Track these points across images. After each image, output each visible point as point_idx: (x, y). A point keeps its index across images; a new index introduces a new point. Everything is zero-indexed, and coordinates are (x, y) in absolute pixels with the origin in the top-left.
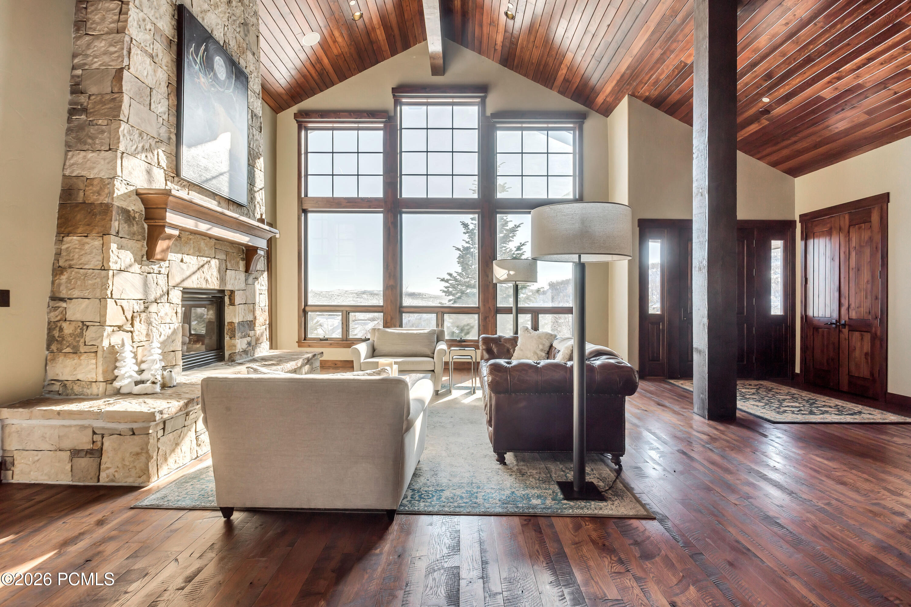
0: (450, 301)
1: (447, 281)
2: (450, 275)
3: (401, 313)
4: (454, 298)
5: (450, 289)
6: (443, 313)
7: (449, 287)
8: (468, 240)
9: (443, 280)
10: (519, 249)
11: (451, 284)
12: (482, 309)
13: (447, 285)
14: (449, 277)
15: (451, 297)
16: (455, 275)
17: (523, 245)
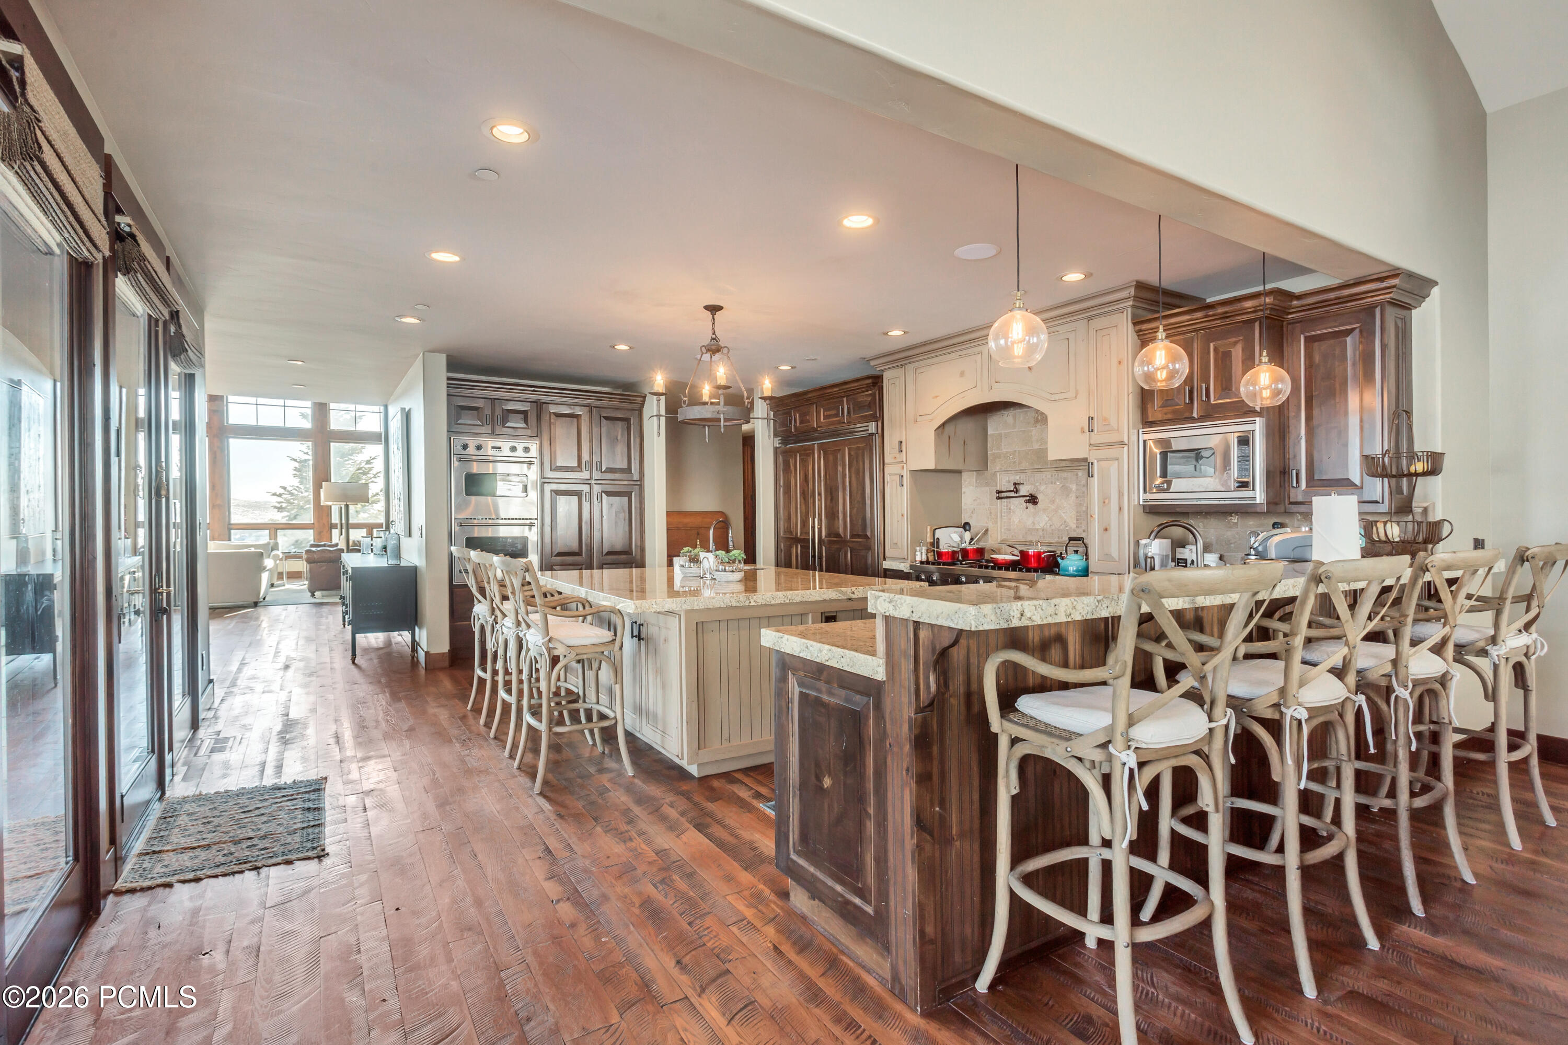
0: (283, 517)
1: (280, 495)
2: (285, 488)
3: (230, 530)
4: (288, 514)
5: (284, 505)
6: (276, 529)
7: (282, 502)
8: (306, 451)
9: (274, 494)
10: (368, 462)
11: (285, 499)
12: (316, 525)
13: (279, 499)
14: (282, 491)
15: (285, 514)
16: (289, 489)
17: (374, 458)
